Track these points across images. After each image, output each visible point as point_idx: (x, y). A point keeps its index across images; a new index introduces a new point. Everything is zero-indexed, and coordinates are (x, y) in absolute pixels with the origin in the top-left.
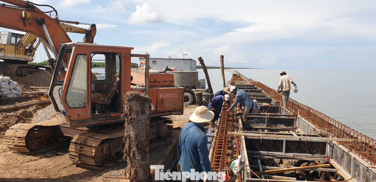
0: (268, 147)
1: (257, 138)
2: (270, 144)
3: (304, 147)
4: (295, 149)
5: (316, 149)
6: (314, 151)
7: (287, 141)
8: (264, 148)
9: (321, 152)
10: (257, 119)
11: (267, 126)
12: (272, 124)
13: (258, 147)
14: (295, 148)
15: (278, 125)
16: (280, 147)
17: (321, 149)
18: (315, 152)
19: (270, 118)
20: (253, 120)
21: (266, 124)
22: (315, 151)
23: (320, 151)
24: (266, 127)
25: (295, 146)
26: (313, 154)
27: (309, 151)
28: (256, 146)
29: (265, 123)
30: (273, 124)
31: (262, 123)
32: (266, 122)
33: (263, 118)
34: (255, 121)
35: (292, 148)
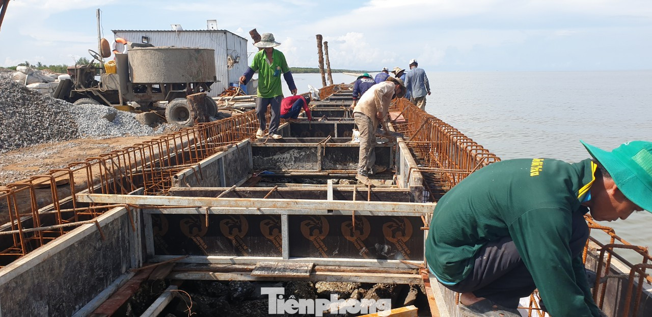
0: (234, 242)
1: (193, 211)
2: (240, 231)
3: (352, 235)
4: (322, 244)
5: (390, 239)
6: (383, 248)
7: (291, 218)
8: (219, 243)
9: (408, 252)
10: (296, 151)
11: (322, 169)
12: (335, 164)
13: (202, 241)
14: (323, 241)
15: (351, 164)
16: (271, 238)
17: (406, 239)
18: (389, 251)
19: (327, 148)
20: (286, 155)
21: (319, 162)
22: (386, 247)
23: (404, 247)
24: (320, 172)
25: (321, 232)
26: (381, 257)
27: (367, 247)
28: (194, 240)
29: (317, 162)
30: (336, 162)
31: (309, 162)
32: (319, 158)
33: (311, 148)
34: (291, 156)
35: (311, 238)
